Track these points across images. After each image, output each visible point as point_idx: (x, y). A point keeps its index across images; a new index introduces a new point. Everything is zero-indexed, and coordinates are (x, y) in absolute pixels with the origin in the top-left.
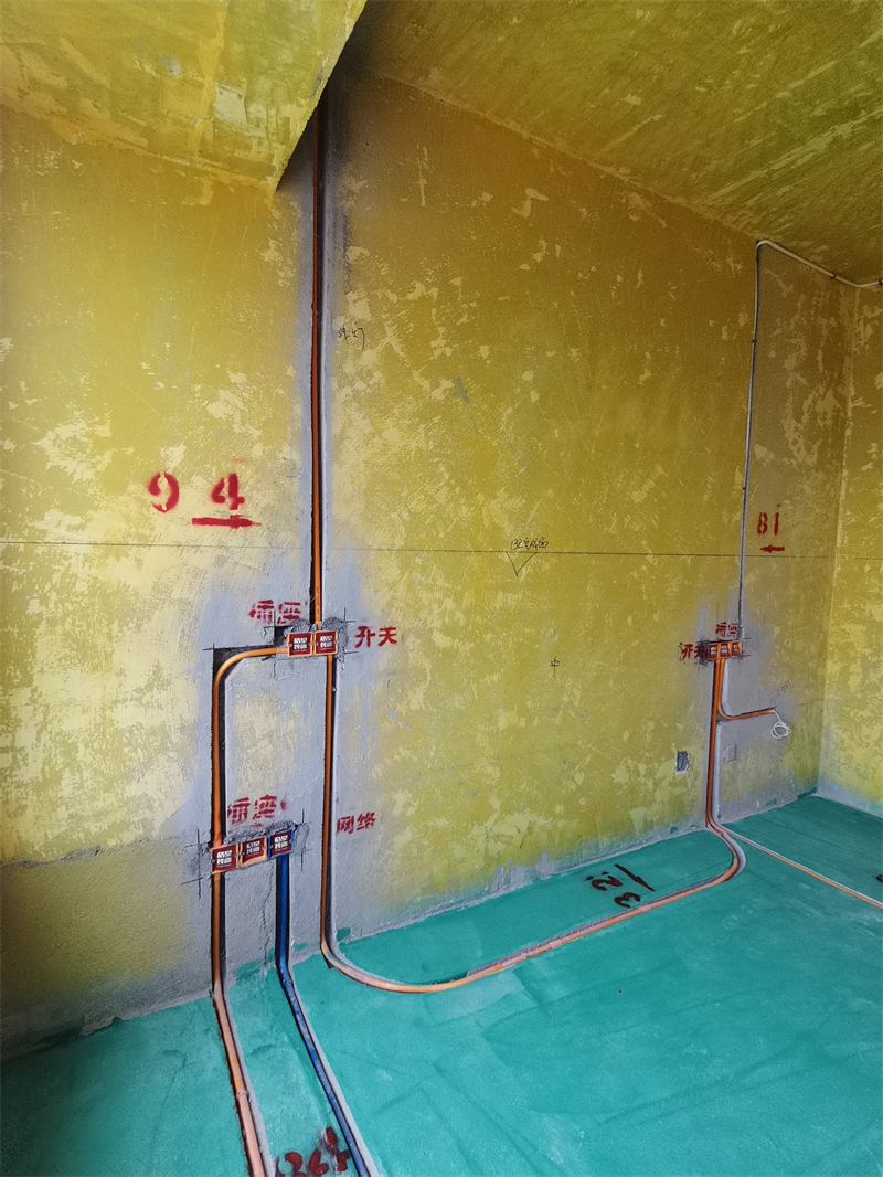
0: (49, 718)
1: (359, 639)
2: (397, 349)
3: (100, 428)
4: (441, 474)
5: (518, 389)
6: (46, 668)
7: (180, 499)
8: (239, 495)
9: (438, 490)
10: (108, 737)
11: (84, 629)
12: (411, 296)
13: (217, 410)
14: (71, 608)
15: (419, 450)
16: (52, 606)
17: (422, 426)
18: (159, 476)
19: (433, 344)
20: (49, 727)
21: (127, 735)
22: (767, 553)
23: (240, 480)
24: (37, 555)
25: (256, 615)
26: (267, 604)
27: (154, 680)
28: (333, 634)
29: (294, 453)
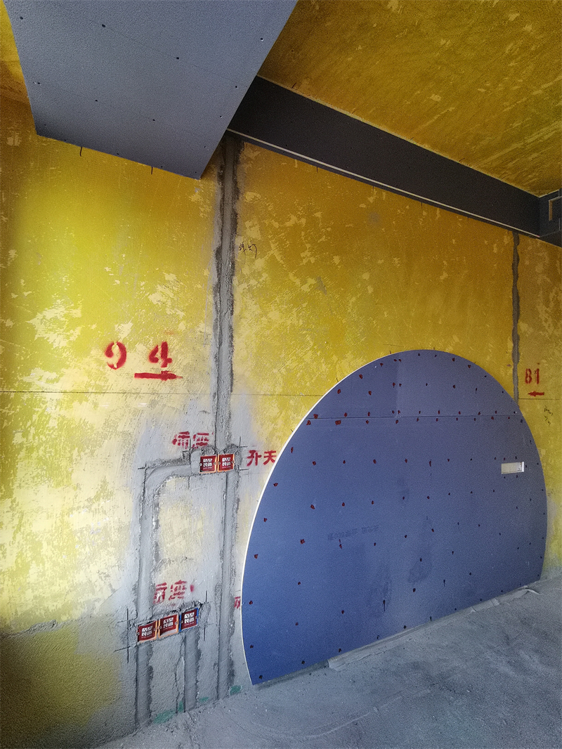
0: (23, 521)
1: (249, 460)
2: (278, 258)
3: (74, 311)
4: (308, 342)
5: (359, 285)
6: (23, 484)
7: (127, 360)
8: (168, 357)
9: (306, 353)
10: (65, 536)
11: (53, 454)
12: (288, 224)
13: (154, 298)
14: (44, 439)
15: (293, 326)
16: (30, 437)
17: (295, 309)
18: (113, 344)
19: (302, 255)
20: (22, 529)
21: (79, 534)
22: (533, 397)
23: (170, 347)
24: (23, 401)
25: (177, 443)
26: (185, 435)
27: (101, 492)
28: (231, 456)
29: (207, 328)
